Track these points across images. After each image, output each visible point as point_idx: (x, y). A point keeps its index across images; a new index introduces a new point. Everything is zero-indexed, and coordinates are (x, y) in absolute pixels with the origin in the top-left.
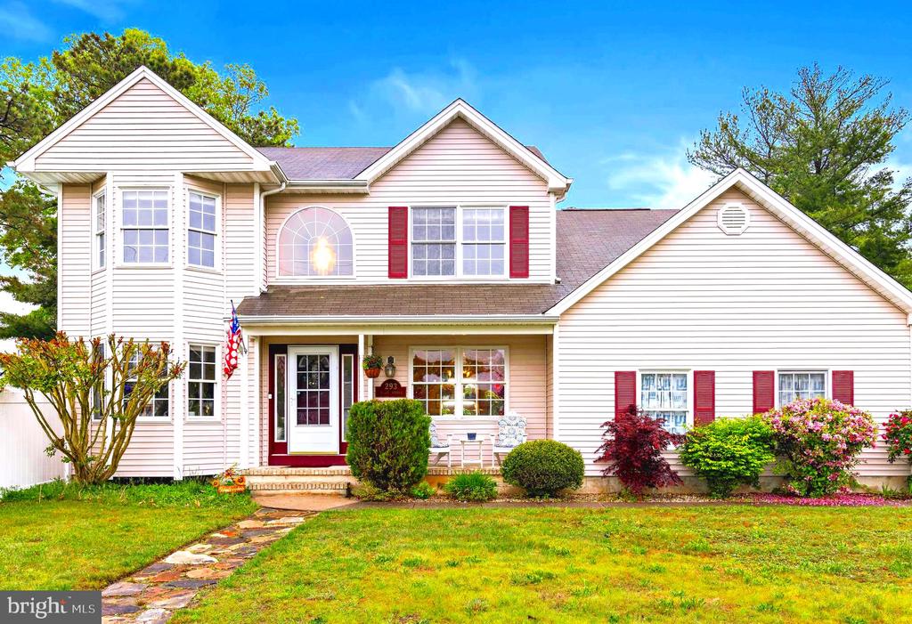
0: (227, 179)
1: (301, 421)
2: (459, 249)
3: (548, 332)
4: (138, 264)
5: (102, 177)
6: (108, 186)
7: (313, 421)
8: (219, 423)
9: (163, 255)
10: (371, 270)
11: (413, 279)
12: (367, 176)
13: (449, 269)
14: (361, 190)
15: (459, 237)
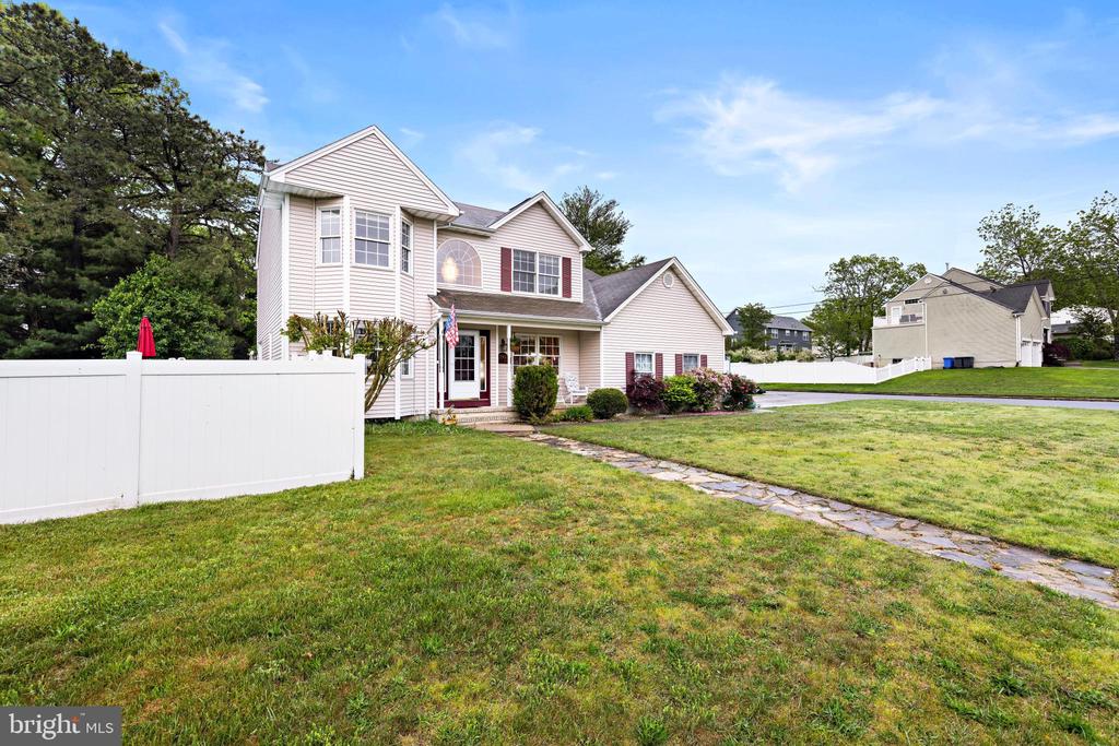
0: (420, 214)
1: (457, 378)
2: (537, 278)
3: (598, 330)
4: (378, 267)
5: (342, 197)
6: (345, 205)
7: (465, 379)
8: (410, 380)
9: (385, 261)
10: (490, 284)
11: (514, 293)
12: (495, 227)
13: (531, 289)
14: (488, 234)
15: (537, 271)
